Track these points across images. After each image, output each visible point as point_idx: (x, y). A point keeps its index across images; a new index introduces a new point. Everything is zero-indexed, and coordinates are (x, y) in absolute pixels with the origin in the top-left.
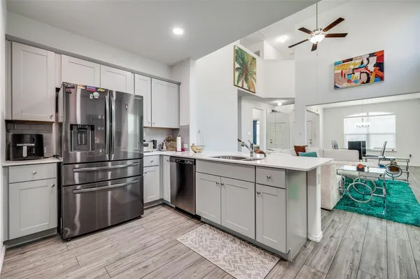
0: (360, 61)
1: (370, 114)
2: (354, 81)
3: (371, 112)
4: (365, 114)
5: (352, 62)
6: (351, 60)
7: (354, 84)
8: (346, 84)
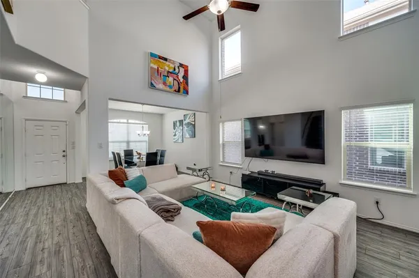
0: (172, 66)
1: (130, 121)
2: (169, 86)
3: (132, 119)
4: (125, 121)
5: (167, 63)
6: (166, 59)
7: (168, 89)
8: (161, 86)
